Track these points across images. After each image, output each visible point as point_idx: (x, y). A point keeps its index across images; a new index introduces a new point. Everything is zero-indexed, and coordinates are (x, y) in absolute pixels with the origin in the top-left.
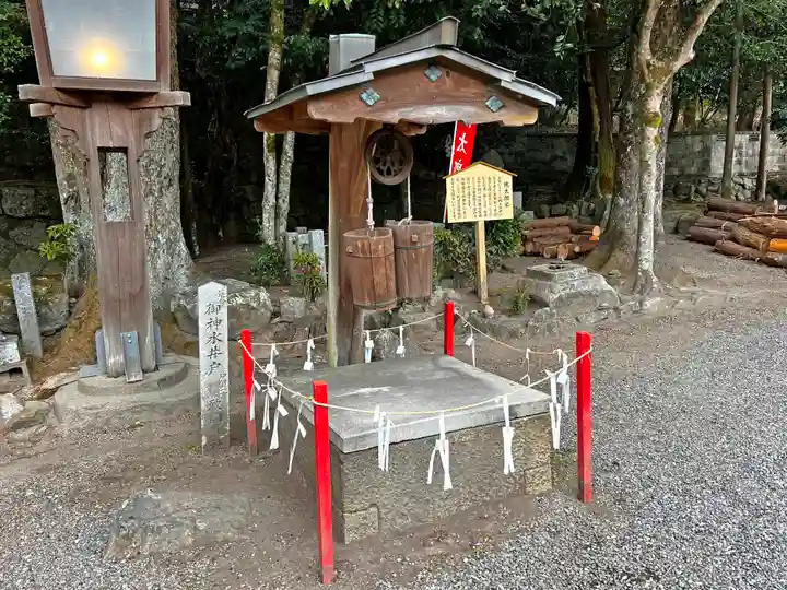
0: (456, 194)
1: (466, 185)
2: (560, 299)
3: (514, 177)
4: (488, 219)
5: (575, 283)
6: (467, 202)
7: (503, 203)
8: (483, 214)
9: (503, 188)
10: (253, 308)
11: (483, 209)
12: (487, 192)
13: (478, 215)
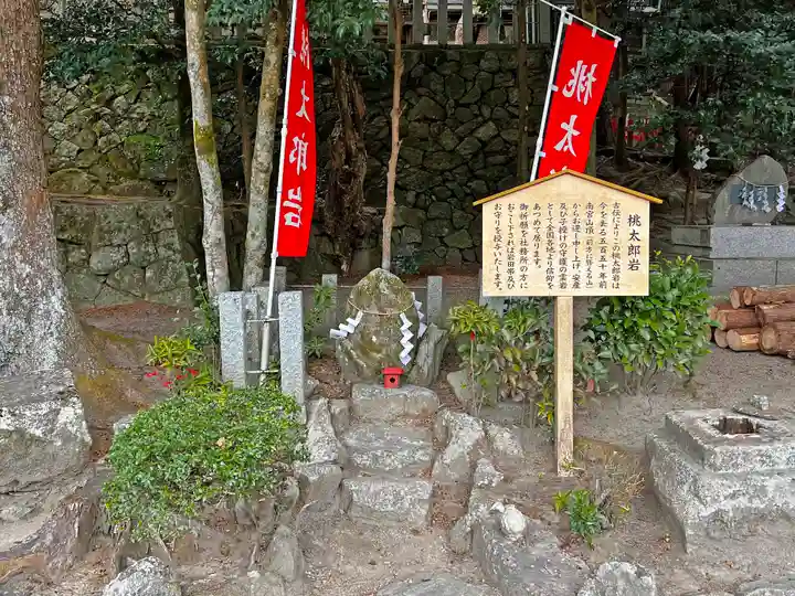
0: (505, 238)
1: (531, 219)
2: (718, 516)
3: (653, 206)
4: (583, 292)
5: (771, 484)
6: (530, 255)
7: (624, 261)
8: (570, 281)
9: (626, 230)
10: (34, 439)
11: (570, 272)
12: (583, 236)
13: (556, 282)
